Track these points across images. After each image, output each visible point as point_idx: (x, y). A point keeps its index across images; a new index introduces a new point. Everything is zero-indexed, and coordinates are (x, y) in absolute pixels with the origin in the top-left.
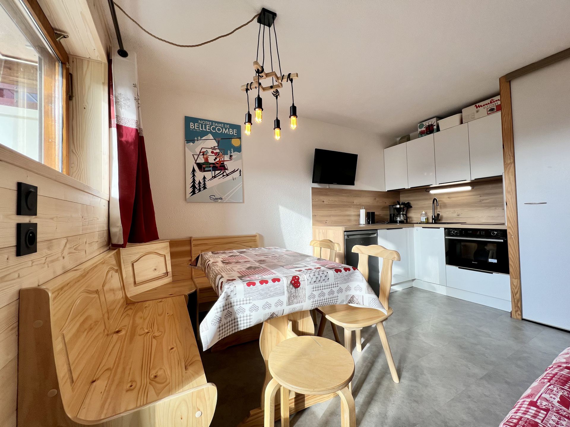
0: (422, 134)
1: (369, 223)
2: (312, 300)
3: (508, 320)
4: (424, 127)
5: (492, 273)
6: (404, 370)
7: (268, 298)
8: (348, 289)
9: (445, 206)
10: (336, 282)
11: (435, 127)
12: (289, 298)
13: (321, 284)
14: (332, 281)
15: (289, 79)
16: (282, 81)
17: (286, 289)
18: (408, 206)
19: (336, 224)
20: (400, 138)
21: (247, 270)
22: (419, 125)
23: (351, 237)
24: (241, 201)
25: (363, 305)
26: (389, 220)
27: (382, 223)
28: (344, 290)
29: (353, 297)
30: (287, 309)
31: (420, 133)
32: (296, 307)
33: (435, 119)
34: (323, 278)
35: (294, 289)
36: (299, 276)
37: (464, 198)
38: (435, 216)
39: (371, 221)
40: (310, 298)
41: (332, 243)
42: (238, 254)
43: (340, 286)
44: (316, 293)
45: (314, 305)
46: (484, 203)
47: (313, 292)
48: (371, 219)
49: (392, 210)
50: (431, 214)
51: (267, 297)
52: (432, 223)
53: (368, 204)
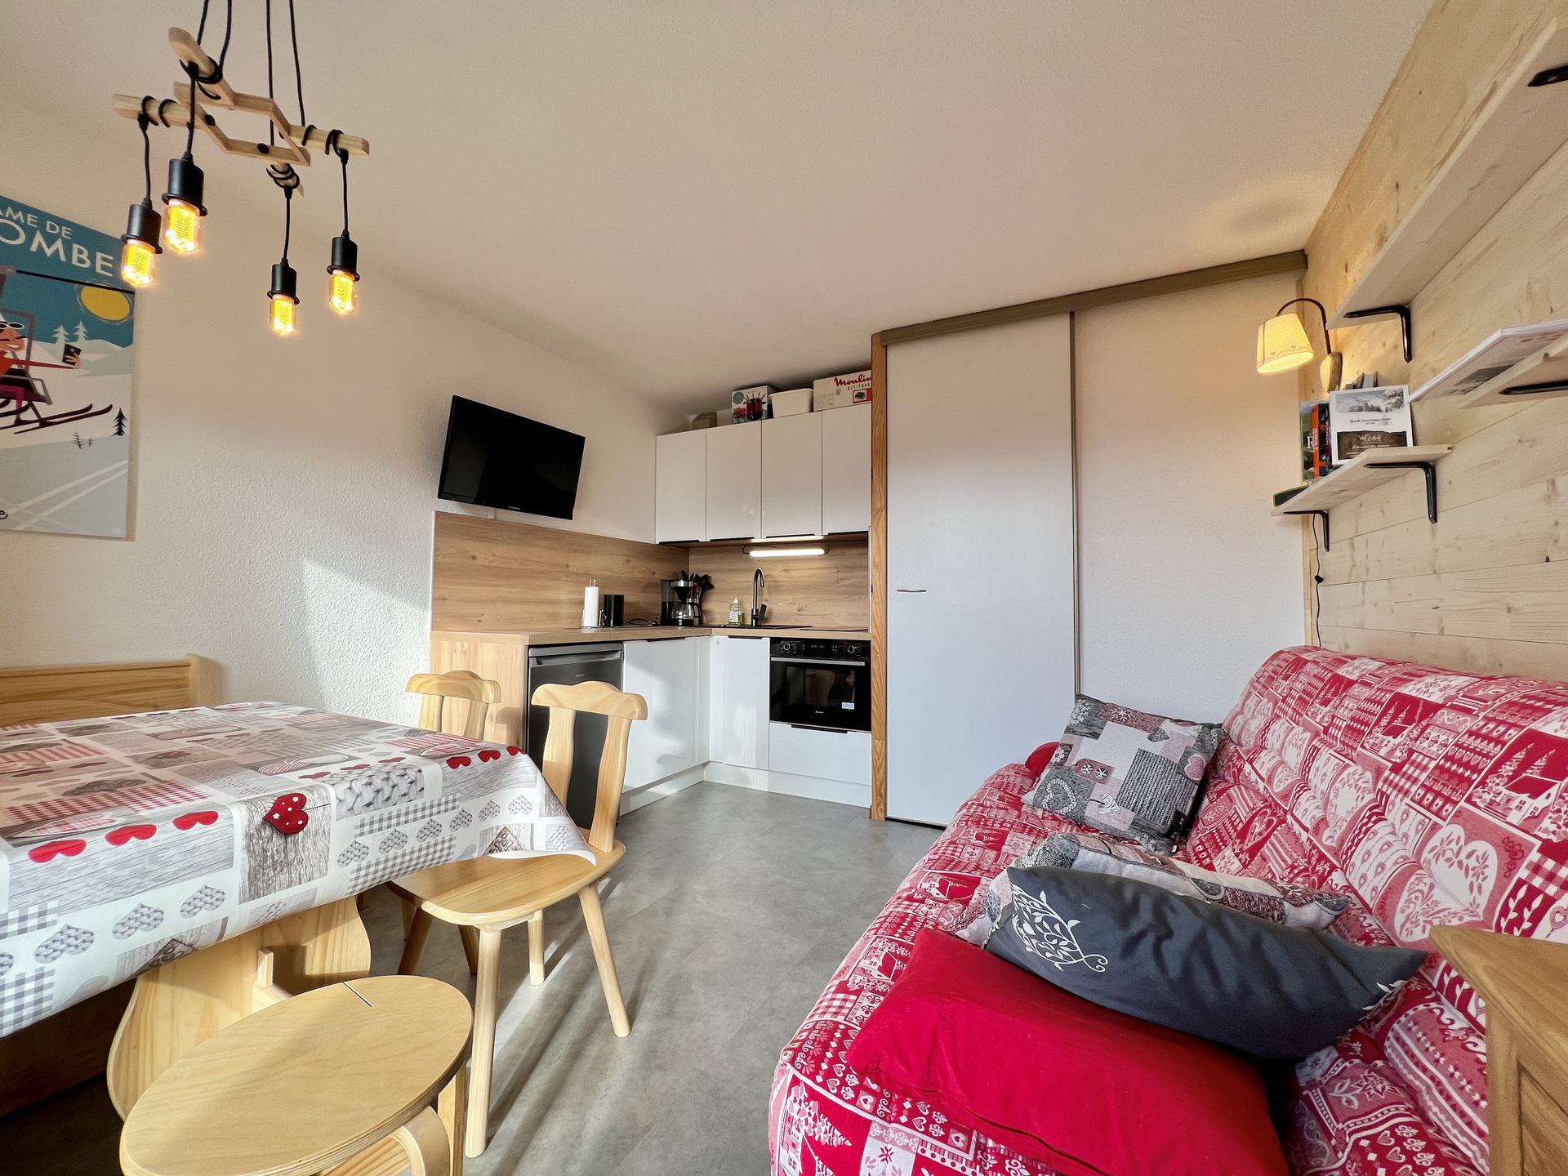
0: (739, 416)
1: (606, 624)
2: (353, 865)
3: (864, 825)
4: (744, 401)
5: (846, 732)
6: (647, 997)
7: (149, 892)
8: (490, 810)
9: (777, 588)
10: (447, 797)
11: (765, 407)
12: (253, 877)
13: (394, 810)
14: (432, 794)
15: (331, 146)
16: (304, 143)
17: (240, 842)
18: (705, 584)
19: (507, 625)
20: (695, 416)
21: (66, 799)
22: (734, 393)
23: (547, 663)
24: (119, 531)
25: (532, 849)
26: (659, 617)
27: (641, 625)
28: (475, 818)
29: (503, 833)
30: (241, 914)
31: (734, 414)
32: (285, 897)
33: (764, 390)
34: (403, 786)
35: (277, 841)
36: (305, 793)
37: (813, 572)
38: (757, 611)
39: (612, 618)
40: (344, 859)
41: (476, 681)
42: (59, 737)
43: (461, 805)
44: (372, 841)
45: (361, 880)
46: (843, 586)
47: (359, 840)
48: (612, 614)
49: (668, 590)
50: (749, 607)
51: (145, 886)
52: (751, 627)
53: (608, 573)
